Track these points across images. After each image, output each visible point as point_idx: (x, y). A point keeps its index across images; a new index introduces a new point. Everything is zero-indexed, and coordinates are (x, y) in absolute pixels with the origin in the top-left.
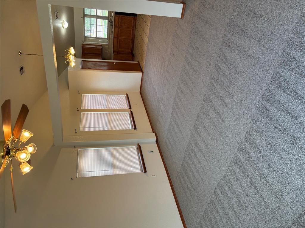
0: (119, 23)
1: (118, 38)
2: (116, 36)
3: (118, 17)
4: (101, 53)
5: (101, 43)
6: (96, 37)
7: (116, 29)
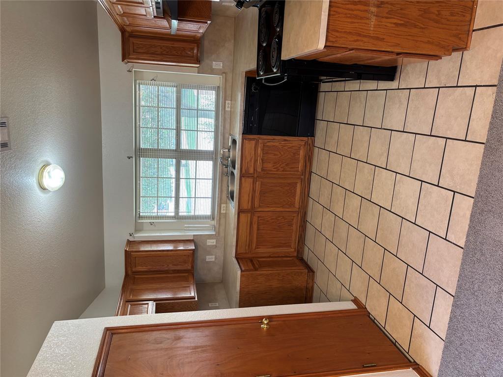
0: (256, 161)
1: (252, 211)
2: (246, 206)
3: (254, 142)
4: (193, 267)
5: (190, 234)
6: (177, 216)
7: (248, 183)
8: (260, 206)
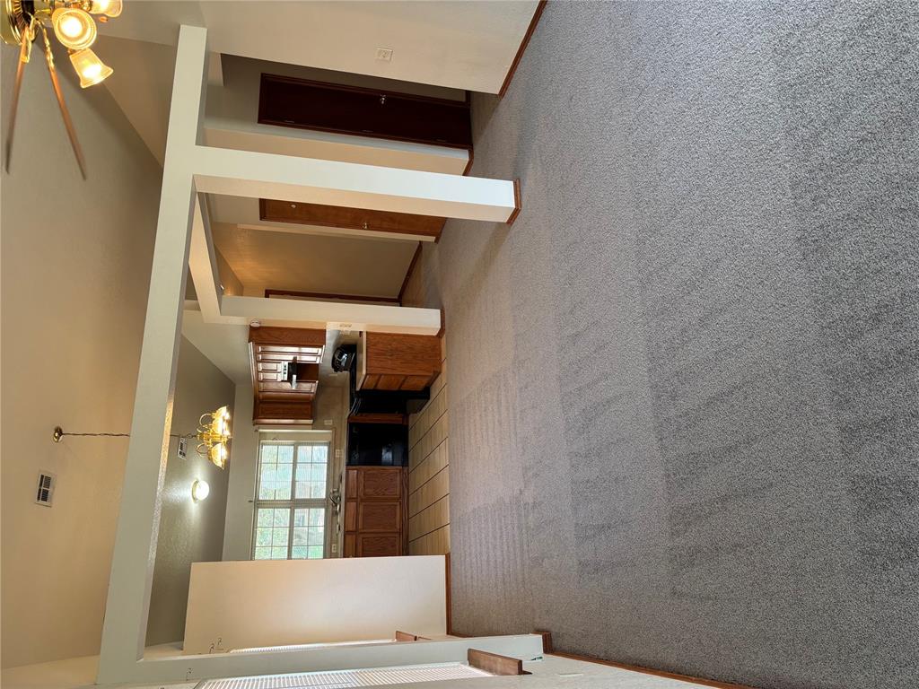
1: (356, 532)
3: (357, 472)
8: (363, 528)
